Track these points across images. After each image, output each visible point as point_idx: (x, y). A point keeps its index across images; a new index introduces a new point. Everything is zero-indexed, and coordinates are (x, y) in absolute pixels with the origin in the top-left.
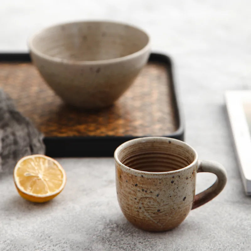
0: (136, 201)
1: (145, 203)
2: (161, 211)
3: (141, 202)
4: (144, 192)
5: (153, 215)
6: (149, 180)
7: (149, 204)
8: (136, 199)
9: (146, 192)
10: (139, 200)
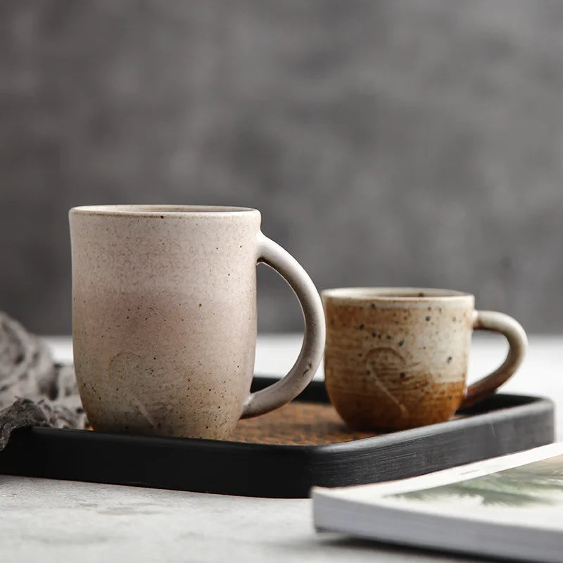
0: (361, 359)
1: (378, 360)
2: (407, 376)
3: (369, 360)
4: (377, 339)
5: (392, 386)
6: (386, 313)
7: (384, 361)
8: (360, 355)
9: (380, 337)
10: (367, 356)
